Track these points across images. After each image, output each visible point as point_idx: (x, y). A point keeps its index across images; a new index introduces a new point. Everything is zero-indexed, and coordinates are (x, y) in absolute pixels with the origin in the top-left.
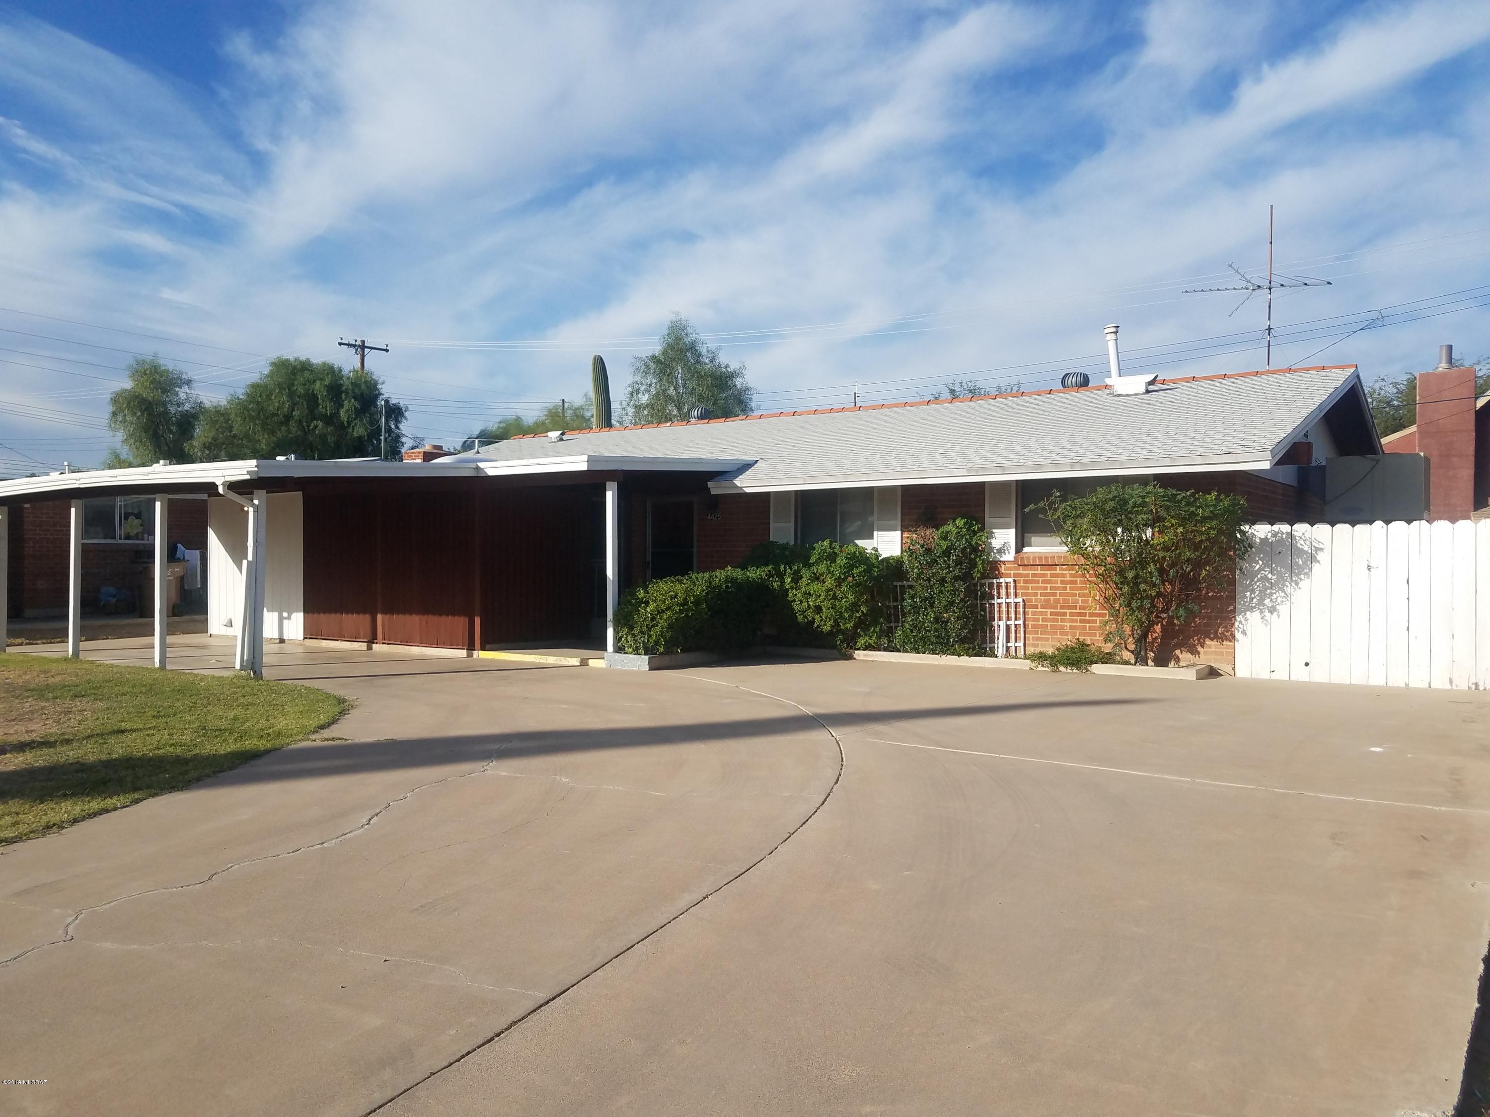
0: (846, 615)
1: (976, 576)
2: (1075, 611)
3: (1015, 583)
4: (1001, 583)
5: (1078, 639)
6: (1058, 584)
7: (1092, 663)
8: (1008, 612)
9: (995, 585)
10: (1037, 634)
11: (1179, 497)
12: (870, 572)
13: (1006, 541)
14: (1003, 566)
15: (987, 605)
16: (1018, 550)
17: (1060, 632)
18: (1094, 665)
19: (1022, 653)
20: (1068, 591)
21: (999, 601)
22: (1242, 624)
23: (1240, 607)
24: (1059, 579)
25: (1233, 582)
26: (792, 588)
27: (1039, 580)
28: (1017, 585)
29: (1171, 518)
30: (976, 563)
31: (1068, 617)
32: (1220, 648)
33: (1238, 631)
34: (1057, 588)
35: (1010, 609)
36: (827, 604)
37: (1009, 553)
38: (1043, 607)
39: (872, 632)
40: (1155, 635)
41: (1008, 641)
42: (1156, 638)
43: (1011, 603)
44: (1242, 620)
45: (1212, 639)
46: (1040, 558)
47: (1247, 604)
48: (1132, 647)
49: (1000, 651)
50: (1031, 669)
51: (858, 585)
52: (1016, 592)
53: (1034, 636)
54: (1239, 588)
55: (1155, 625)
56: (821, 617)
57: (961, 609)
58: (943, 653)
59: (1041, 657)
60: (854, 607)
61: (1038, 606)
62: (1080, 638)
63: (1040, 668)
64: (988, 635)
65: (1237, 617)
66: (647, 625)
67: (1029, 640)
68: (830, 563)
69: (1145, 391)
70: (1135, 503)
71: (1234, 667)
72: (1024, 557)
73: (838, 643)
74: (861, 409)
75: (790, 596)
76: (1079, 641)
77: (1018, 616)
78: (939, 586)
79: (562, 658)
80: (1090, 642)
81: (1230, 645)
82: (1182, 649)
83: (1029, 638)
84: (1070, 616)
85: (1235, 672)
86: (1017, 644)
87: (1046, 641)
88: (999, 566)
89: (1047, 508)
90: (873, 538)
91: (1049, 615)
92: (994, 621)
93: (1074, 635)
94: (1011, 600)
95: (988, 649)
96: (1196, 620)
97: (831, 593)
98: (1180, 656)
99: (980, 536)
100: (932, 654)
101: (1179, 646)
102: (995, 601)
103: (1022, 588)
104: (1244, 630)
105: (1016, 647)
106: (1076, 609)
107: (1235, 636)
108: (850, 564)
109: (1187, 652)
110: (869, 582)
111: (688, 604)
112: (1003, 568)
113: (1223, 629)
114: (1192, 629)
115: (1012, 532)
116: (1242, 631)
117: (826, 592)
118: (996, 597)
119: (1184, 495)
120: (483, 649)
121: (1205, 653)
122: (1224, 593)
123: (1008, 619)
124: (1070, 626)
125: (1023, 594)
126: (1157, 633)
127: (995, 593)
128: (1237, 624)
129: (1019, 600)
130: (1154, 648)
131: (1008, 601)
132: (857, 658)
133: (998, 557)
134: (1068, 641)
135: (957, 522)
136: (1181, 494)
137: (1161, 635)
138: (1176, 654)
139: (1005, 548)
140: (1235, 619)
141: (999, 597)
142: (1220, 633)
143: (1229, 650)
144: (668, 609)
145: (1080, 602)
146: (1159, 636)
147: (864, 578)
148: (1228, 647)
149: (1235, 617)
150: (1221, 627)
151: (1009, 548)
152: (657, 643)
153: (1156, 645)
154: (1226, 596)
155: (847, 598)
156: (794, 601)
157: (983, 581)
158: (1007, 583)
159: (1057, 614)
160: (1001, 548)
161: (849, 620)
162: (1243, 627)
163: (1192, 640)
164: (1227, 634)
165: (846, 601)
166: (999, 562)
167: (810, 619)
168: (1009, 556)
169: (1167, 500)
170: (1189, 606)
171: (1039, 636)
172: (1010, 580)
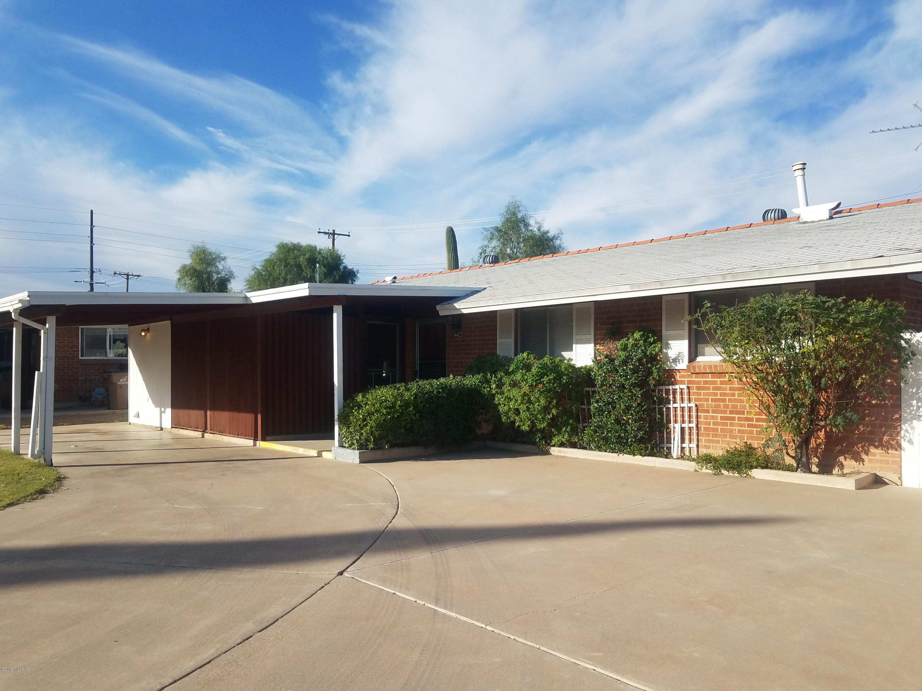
0: (540, 417)
1: (651, 383)
2: (743, 416)
3: (689, 390)
4: (677, 389)
5: (746, 443)
6: (727, 390)
7: (752, 467)
8: (683, 416)
9: (671, 391)
10: (709, 437)
11: (830, 304)
12: (559, 380)
13: (680, 351)
14: (678, 374)
15: (664, 409)
16: (692, 359)
17: (729, 435)
18: (755, 469)
19: (695, 453)
20: (736, 397)
21: (675, 405)
22: (908, 433)
23: (906, 415)
24: (728, 386)
25: (897, 391)
26: (497, 392)
27: (710, 387)
28: (691, 391)
29: (821, 326)
30: (652, 372)
31: (736, 421)
32: (885, 457)
33: (905, 440)
34: (725, 395)
35: (684, 413)
36: (523, 407)
37: (683, 362)
38: (713, 412)
39: (564, 431)
40: (819, 441)
41: (683, 441)
42: (820, 444)
43: (685, 407)
44: (908, 428)
45: (877, 447)
46: (710, 367)
47: (913, 413)
48: (792, 453)
49: (676, 452)
50: (696, 471)
51: (549, 391)
52: (689, 398)
53: (706, 438)
54: (904, 397)
55: (819, 432)
56: (520, 418)
57: (638, 412)
58: (621, 451)
59: (707, 460)
60: (546, 409)
61: (709, 410)
62: (748, 441)
63: (704, 470)
64: (665, 436)
65: (902, 425)
66: (360, 425)
67: (702, 442)
68: (526, 372)
69: (828, 218)
70: (783, 312)
71: (901, 476)
72: (695, 366)
73: (537, 441)
74: (601, 249)
75: (496, 400)
76: (747, 445)
77: (691, 419)
78: (618, 393)
79: (307, 450)
80: (757, 446)
81: (895, 454)
82: (846, 456)
83: (702, 440)
84: (738, 421)
85: (901, 481)
86: (691, 445)
87: (716, 443)
88: (675, 374)
89: (700, 318)
90: (572, 350)
91: (719, 419)
92: (671, 423)
93: (742, 438)
94: (685, 405)
95: (665, 449)
96: (860, 427)
97: (526, 398)
98: (845, 463)
99: (654, 347)
100: (612, 453)
101: (843, 452)
102: (671, 406)
103: (695, 394)
104: (911, 439)
105: (690, 448)
106: (744, 414)
107: (901, 445)
108: (541, 372)
109: (851, 459)
110: (557, 388)
111: (396, 408)
112: (678, 376)
113: (888, 437)
114: (856, 436)
115: (685, 343)
116: (908, 440)
117: (522, 397)
118: (671, 402)
119: (833, 301)
120: (264, 439)
121: (870, 461)
122: (889, 401)
123: (683, 422)
124: (738, 430)
125: (696, 400)
126: (821, 439)
127: (671, 398)
128: (903, 433)
129: (692, 405)
130: (818, 453)
131: (682, 405)
132: (552, 454)
133: (674, 365)
134: (737, 443)
135: (635, 335)
136: (831, 301)
137: (825, 442)
138: (840, 460)
139: (679, 358)
140: (901, 428)
141: (675, 402)
142: (885, 441)
143: (894, 459)
144: (377, 411)
145: (748, 408)
146: (823, 442)
147: (554, 385)
148: (893, 456)
149: (900, 425)
150: (886, 435)
151: (683, 358)
152: (367, 440)
153: (819, 450)
154: (891, 404)
155: (540, 401)
156: (499, 404)
157: (661, 388)
158: (681, 389)
159: (727, 418)
160: (676, 358)
161: (543, 421)
162: (910, 435)
163: (855, 447)
164: (892, 443)
165: (538, 405)
166: (675, 370)
167: (512, 419)
168: (683, 365)
169: (814, 308)
170: (848, 414)
171: (711, 438)
172: (684, 386)
